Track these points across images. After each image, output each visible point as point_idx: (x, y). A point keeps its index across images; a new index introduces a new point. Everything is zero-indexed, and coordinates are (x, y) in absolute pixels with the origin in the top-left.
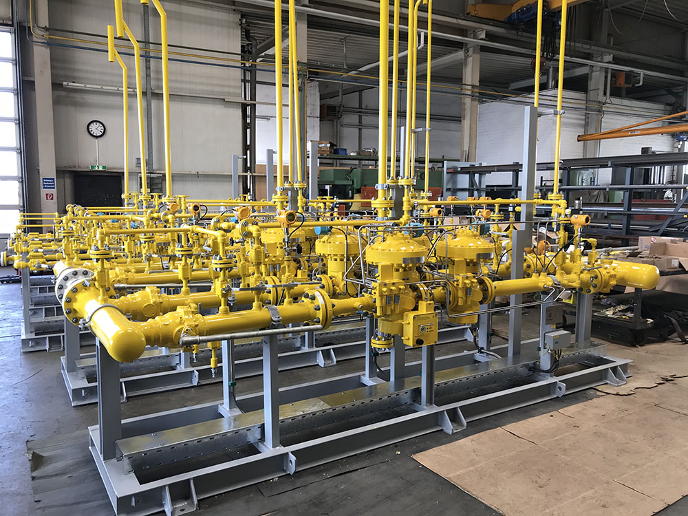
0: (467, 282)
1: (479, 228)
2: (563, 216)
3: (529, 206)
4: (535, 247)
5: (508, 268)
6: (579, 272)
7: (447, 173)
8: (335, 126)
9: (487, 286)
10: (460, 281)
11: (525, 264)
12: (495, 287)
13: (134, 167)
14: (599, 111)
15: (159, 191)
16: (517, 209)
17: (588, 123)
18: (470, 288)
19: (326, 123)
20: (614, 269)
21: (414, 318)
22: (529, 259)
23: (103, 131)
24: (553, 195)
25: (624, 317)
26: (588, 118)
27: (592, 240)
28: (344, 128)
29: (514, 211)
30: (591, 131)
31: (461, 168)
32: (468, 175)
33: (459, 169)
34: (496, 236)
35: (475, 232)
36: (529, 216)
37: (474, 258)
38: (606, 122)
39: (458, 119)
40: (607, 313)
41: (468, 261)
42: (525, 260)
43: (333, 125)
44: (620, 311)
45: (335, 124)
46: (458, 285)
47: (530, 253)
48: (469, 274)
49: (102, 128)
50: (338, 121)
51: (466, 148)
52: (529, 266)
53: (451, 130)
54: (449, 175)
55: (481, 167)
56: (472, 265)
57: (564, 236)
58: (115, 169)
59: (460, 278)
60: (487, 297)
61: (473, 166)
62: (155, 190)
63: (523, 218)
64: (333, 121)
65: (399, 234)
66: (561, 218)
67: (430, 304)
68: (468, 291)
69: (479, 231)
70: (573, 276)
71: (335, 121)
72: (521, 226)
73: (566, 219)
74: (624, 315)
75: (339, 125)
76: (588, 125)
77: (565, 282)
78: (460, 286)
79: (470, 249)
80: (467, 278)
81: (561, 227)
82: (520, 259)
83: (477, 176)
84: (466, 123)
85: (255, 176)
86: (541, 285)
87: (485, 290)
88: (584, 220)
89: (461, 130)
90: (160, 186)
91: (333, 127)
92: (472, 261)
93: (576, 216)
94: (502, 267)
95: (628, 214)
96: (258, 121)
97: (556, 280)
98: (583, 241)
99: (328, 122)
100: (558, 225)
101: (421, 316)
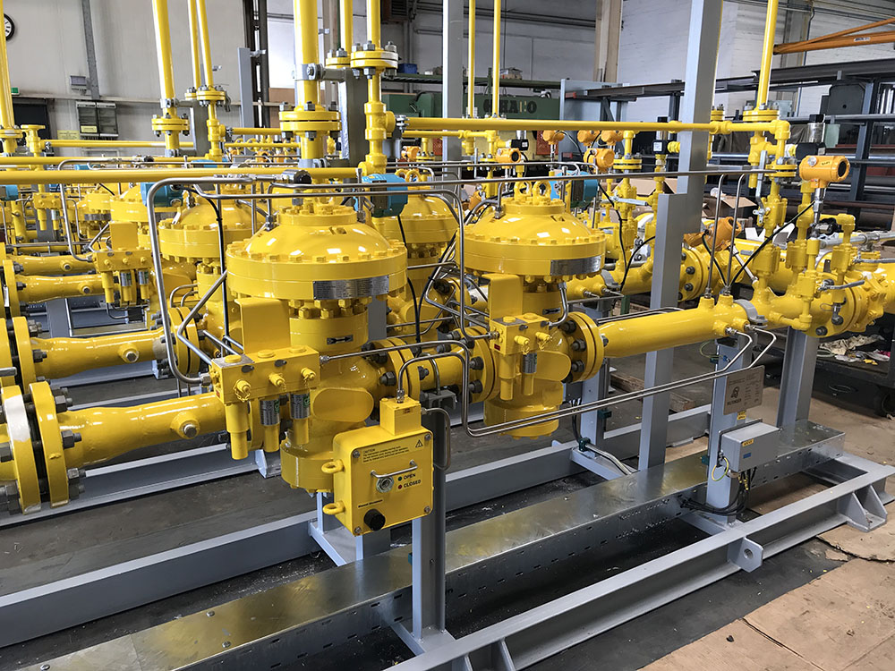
0: (521, 340)
1: (568, 190)
2: (780, 161)
3: (699, 136)
4: (707, 232)
5: (647, 276)
6: (809, 294)
7: (566, 99)
8: (406, 32)
9: (583, 339)
10: (503, 337)
11: (683, 267)
12: (606, 341)
13: (68, 90)
14: (807, 8)
15: (112, 130)
16: (672, 146)
17: (790, 26)
18: (533, 355)
19: (393, 28)
20: (880, 281)
21: (355, 455)
22: (692, 256)
23: (10, 30)
24: (755, 112)
25: (867, 361)
26: (790, 19)
27: (845, 218)
28: (421, 36)
29: (665, 151)
30: (794, 37)
31: (589, 91)
32: (599, 104)
33: (586, 93)
34: (623, 208)
35: (556, 201)
36: (698, 160)
37: (546, 273)
38: (816, 27)
39: (590, 24)
40: (835, 351)
41: (528, 280)
42: (684, 258)
43: (403, 30)
44: (858, 348)
45: (406, 29)
46: (497, 347)
47: (695, 244)
48: (532, 318)
49: (9, 25)
50: (411, 24)
51: (602, 65)
52: (691, 271)
53: (581, 41)
54: (569, 103)
55: (621, 88)
56: (542, 291)
57: (780, 207)
58: (36, 92)
59: (502, 329)
60: (583, 368)
61: (607, 88)
62: (107, 129)
63: (684, 166)
64: (402, 24)
65: (318, 206)
66: (774, 166)
67: (407, 410)
68: (526, 362)
69: (567, 197)
70: (790, 300)
71: (406, 25)
72: (680, 185)
73: (786, 167)
74: (868, 358)
75: (411, 30)
76: (789, 30)
77: (775, 316)
78: (503, 351)
79: (536, 250)
80: (523, 328)
81: (773, 186)
82: (673, 255)
83: (613, 105)
84: (603, 26)
85: (269, 107)
86: (720, 326)
87: (578, 351)
88: (835, 169)
89: (594, 41)
90: (113, 123)
91: (403, 34)
92: (539, 280)
93: (814, 158)
94: (635, 273)
95: (863, 165)
96: (271, 23)
97: (754, 312)
98: (825, 221)
99: (395, 26)
100: (767, 182)
101: (377, 449)
